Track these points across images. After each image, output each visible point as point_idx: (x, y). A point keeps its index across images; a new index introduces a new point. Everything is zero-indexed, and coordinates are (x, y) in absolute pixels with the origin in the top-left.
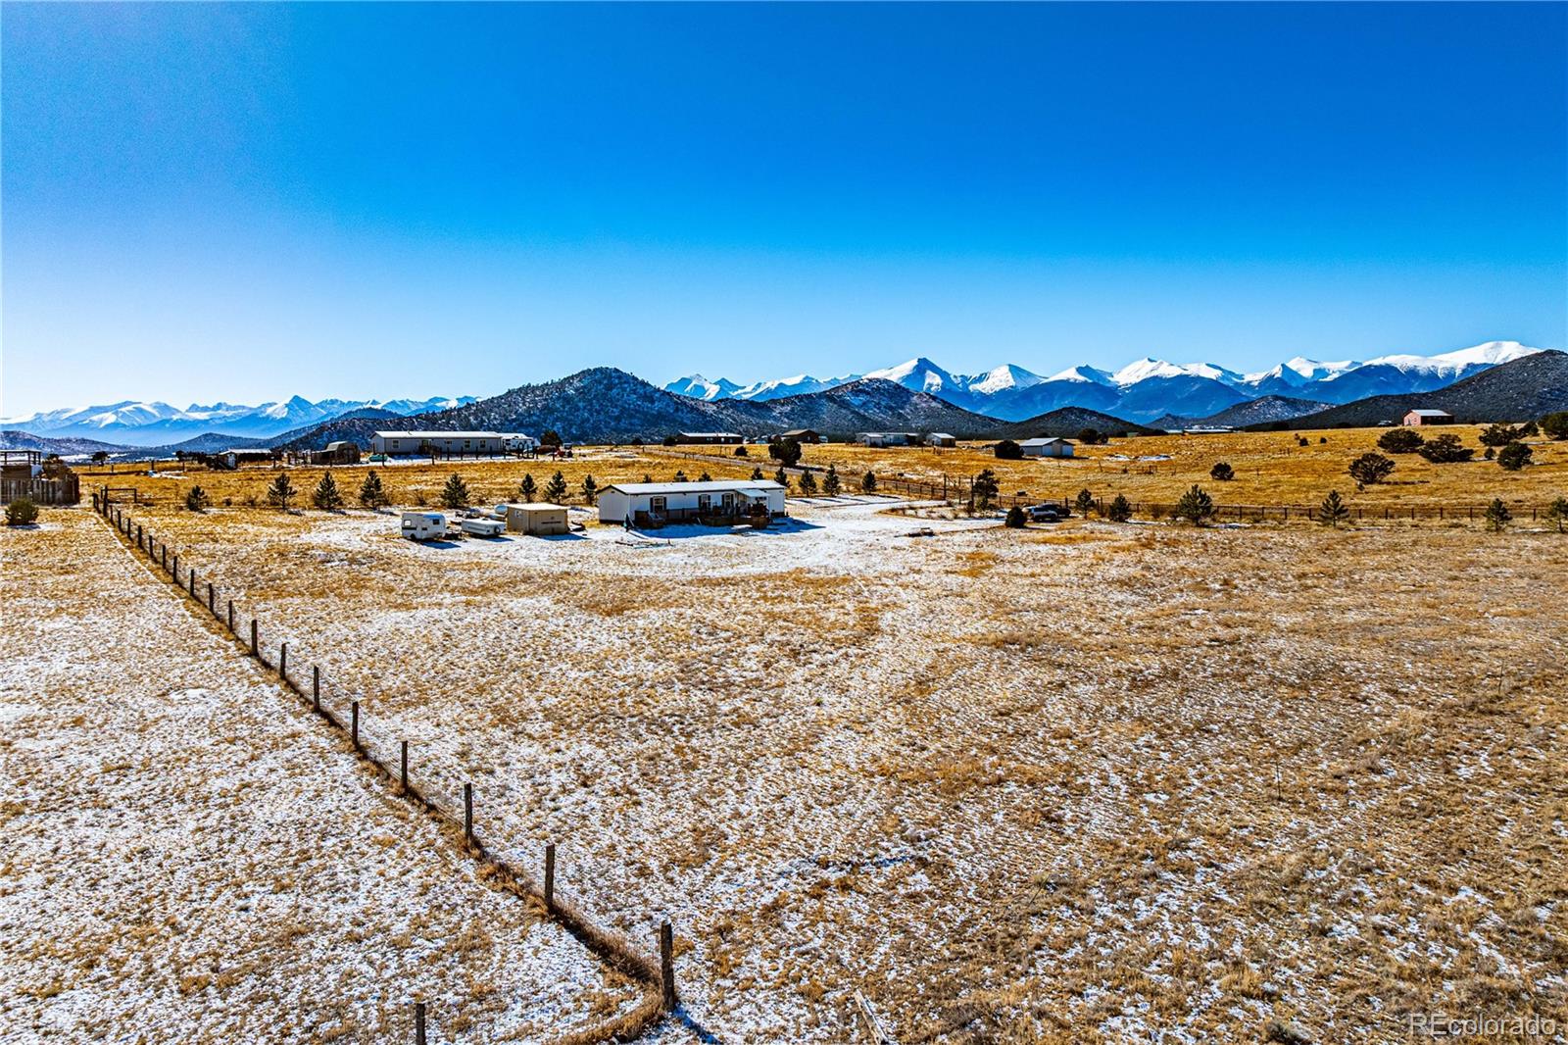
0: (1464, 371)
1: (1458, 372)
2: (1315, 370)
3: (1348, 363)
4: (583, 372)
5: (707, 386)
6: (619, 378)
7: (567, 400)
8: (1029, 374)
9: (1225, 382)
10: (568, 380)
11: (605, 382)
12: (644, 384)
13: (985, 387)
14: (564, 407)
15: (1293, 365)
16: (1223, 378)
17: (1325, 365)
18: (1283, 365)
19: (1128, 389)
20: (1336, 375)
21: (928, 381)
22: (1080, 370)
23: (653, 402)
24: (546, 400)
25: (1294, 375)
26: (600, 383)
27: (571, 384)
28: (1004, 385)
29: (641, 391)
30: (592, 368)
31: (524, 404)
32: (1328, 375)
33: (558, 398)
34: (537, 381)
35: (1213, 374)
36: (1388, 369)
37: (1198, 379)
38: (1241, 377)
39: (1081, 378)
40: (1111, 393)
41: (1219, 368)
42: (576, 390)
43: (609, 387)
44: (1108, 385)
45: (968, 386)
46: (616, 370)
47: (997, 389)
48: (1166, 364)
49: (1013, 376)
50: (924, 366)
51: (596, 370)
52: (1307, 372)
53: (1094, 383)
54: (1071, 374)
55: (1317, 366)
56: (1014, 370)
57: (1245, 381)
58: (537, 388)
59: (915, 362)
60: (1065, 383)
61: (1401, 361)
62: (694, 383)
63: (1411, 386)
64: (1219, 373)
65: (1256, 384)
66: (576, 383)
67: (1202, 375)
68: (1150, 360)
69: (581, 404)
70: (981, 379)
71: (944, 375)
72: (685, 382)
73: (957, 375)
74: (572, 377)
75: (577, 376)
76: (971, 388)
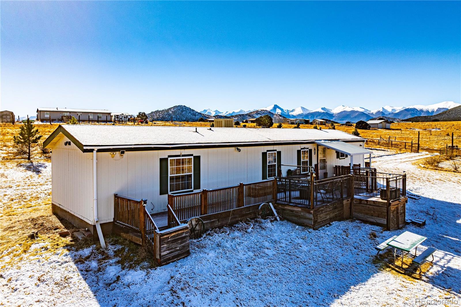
0: (437, 110)
1: (435, 110)
2: (392, 110)
3: (402, 107)
4: (174, 107)
5: (212, 112)
6: (185, 108)
7: (169, 115)
8: (307, 110)
9: (365, 113)
10: (170, 109)
11: (181, 110)
12: (193, 110)
13: (294, 113)
14: (168, 117)
15: (385, 108)
16: (365, 111)
17: (395, 108)
18: (383, 108)
19: (336, 114)
20: (399, 111)
21: (277, 111)
22: (322, 109)
23: (195, 116)
24: (163, 115)
25: (386, 111)
26: (180, 110)
27: (171, 110)
28: (300, 113)
29: (192, 113)
30: (177, 105)
31: (156, 116)
32: (396, 111)
33: (167, 114)
34: (161, 109)
35: (361, 110)
36: (414, 110)
37: (357, 112)
38: (370, 111)
39: (323, 111)
40: (332, 115)
41: (364, 109)
42: (172, 112)
43: (182, 111)
44: (330, 113)
45: (289, 113)
46: (185, 106)
47: (298, 114)
48: (348, 107)
49: (302, 110)
50: (276, 107)
51: (178, 106)
52: (390, 110)
53: (326, 113)
54: (320, 110)
55: (393, 108)
56: (303, 108)
57: (371, 112)
58: (160, 111)
59: (273, 106)
60: (318, 112)
61: (418, 107)
62: (208, 111)
63: (421, 114)
64: (363, 110)
65: (374, 113)
66: (172, 110)
67: (358, 110)
68: (343, 106)
69: (174, 116)
70: (293, 111)
71: (282, 110)
72: (205, 111)
73: (286, 110)
74: (171, 108)
75: (173, 108)
76: (290, 114)
